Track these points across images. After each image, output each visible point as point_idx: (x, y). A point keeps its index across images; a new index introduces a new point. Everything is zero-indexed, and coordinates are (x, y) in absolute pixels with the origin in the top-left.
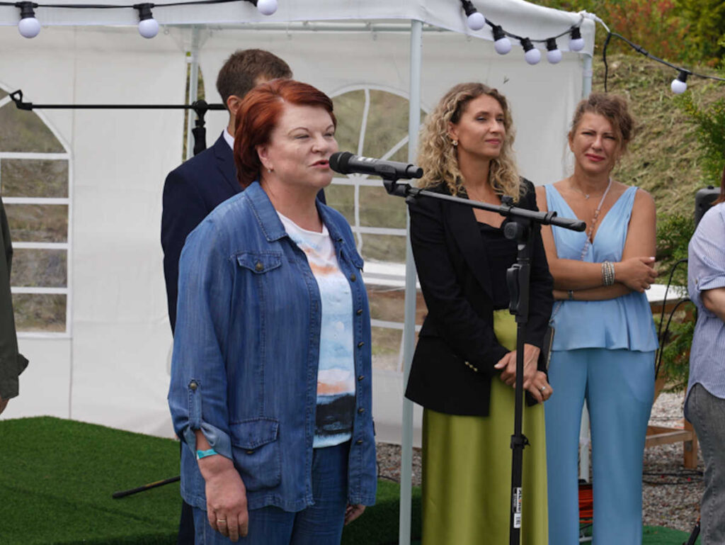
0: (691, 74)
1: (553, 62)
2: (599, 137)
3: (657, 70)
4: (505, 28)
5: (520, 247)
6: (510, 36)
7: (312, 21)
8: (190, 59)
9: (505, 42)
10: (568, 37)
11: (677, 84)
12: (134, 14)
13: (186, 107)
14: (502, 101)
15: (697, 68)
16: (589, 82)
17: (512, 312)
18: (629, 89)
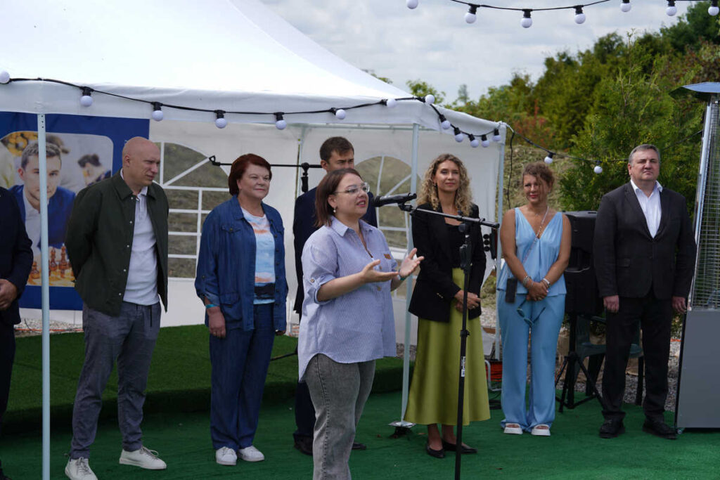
0: (555, 154)
1: (485, 146)
2: (533, 186)
3: (538, 153)
4: (460, 129)
5: (467, 236)
6: (463, 133)
7: (363, 124)
8: (300, 142)
9: (461, 136)
10: (492, 134)
11: (547, 159)
12: (273, 118)
13: (298, 166)
14: (458, 163)
15: (559, 153)
16: (503, 159)
17: (462, 269)
18: (523, 163)
